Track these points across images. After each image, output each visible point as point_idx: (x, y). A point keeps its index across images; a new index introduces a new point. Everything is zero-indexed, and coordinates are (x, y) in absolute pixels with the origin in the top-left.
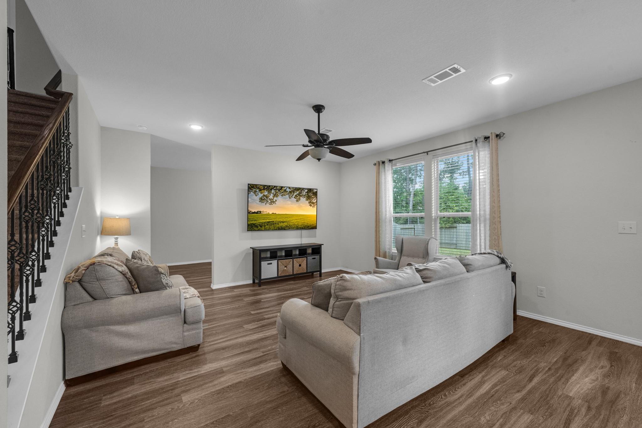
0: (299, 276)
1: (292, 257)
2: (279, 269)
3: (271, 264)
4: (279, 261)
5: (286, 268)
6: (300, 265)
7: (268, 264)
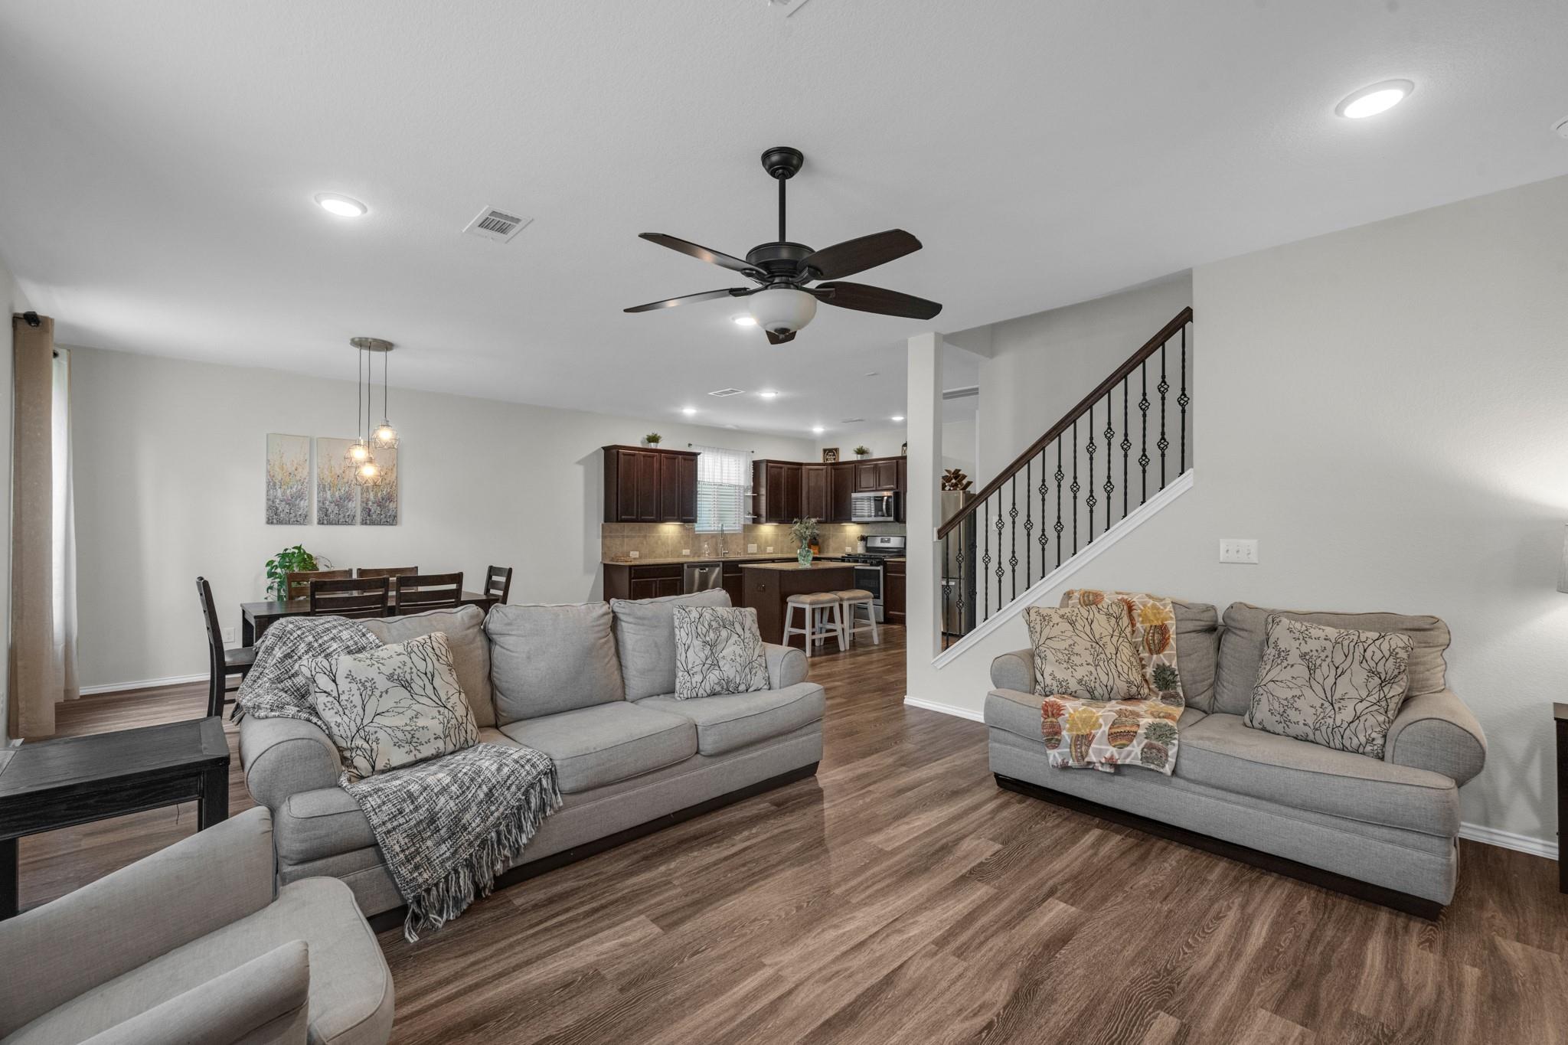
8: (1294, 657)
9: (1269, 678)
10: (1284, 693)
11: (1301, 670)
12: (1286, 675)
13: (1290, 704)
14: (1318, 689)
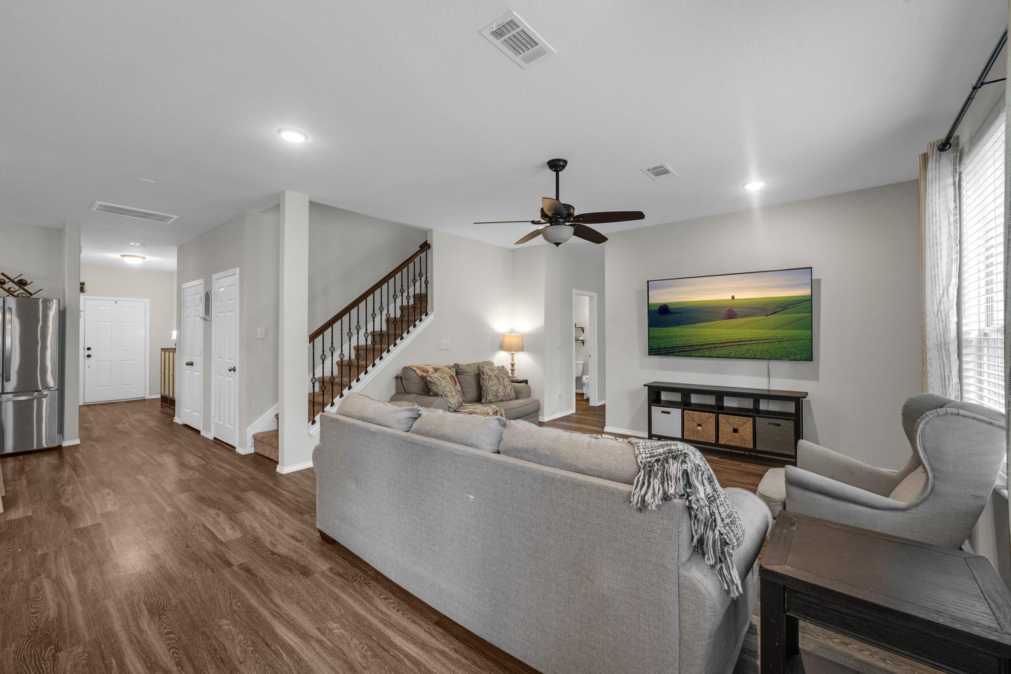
0: (759, 455)
1: (714, 410)
2: (685, 425)
3: (669, 413)
4: (686, 411)
5: (699, 428)
6: (735, 431)
7: (663, 412)
8: (493, 377)
9: (489, 385)
10: (495, 389)
11: (496, 380)
12: (493, 383)
13: (497, 392)
14: (501, 384)
